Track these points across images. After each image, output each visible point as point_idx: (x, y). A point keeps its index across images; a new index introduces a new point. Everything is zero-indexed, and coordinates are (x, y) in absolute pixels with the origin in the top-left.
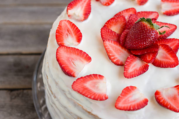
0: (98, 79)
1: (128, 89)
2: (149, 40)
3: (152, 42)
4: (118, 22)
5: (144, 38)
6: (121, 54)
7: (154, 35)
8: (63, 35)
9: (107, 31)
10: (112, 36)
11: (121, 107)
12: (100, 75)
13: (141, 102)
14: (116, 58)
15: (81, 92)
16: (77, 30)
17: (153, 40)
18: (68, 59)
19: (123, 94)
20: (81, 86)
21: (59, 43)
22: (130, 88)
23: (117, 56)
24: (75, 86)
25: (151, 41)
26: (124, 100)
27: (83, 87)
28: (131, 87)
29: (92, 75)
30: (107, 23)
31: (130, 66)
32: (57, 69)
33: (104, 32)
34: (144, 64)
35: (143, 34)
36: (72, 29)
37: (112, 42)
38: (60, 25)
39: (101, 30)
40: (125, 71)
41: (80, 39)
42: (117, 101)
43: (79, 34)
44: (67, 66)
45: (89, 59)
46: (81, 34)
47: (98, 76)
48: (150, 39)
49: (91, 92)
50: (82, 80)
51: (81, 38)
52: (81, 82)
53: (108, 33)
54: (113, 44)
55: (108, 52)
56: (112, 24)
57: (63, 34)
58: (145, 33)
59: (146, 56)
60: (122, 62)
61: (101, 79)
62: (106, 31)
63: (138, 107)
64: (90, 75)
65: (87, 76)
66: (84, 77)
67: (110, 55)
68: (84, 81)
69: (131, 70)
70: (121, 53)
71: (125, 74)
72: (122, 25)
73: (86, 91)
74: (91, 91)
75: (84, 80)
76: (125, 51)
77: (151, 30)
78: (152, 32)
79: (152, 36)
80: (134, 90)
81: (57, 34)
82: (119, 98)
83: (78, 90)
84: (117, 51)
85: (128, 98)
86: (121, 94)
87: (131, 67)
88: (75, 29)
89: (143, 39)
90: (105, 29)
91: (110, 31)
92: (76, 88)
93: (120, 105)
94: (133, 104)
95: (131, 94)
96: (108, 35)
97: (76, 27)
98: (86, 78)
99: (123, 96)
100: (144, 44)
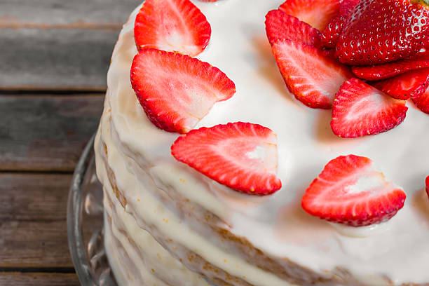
0: (252, 135)
1: (345, 162)
2: (407, 35)
3: (418, 41)
4: (316, 4)
5: (393, 28)
6: (323, 79)
7: (423, 21)
8: (153, 27)
9: (285, 20)
10: (298, 35)
11: (322, 207)
12: (258, 127)
13: (384, 197)
14: (309, 87)
15: (198, 165)
16: (196, 16)
17: (419, 34)
18: (166, 84)
19: (328, 174)
20: (200, 150)
21: (142, 46)
22: (348, 159)
23: (311, 81)
24: (180, 149)
25: (413, 39)
26: (329, 189)
27: (206, 154)
28: (352, 157)
29: (236, 126)
30: (286, 4)
31: (350, 106)
32: (134, 114)
33: (275, 22)
34: (394, 104)
35: (389, 18)
36: (183, 13)
37: (297, 47)
38: (150, 3)
39: (266, 17)
40: (334, 119)
41: (203, 38)
42: (308, 190)
43: (201, 26)
44: (163, 101)
45: (227, 86)
46: (209, 25)
47: (252, 127)
48: (410, 31)
49: (230, 168)
50: (203, 134)
51: (208, 35)
52: (201, 141)
53: (285, 25)
54: (300, 52)
55: (284, 69)
56: (299, 8)
57: (155, 24)
58: (395, 16)
59: (400, 84)
60: (325, 99)
61: (260, 135)
62: (282, 21)
63: (373, 210)
64: (230, 124)
65: (221, 126)
66: (211, 128)
67: (291, 77)
68: (208, 138)
69: (352, 116)
70: (324, 77)
71: (335, 125)
72: (328, 11)
73: (214, 164)
74: (230, 166)
75: (211, 136)
76: (338, 71)
77: (413, 7)
78: (414, 12)
79: (416, 24)
80: (363, 166)
81: (138, 24)
82: (315, 185)
83: (191, 160)
84: (313, 69)
85: (343, 186)
86: (322, 175)
87: (353, 108)
88: (191, 13)
89: (389, 30)
90: (279, 16)
91: (292, 20)
92: (186, 154)
93: (318, 202)
94: (360, 201)
95: (352, 177)
96: (287, 30)
97: (194, 10)
98: (216, 132)
99: (328, 179)
100: (391, 47)
